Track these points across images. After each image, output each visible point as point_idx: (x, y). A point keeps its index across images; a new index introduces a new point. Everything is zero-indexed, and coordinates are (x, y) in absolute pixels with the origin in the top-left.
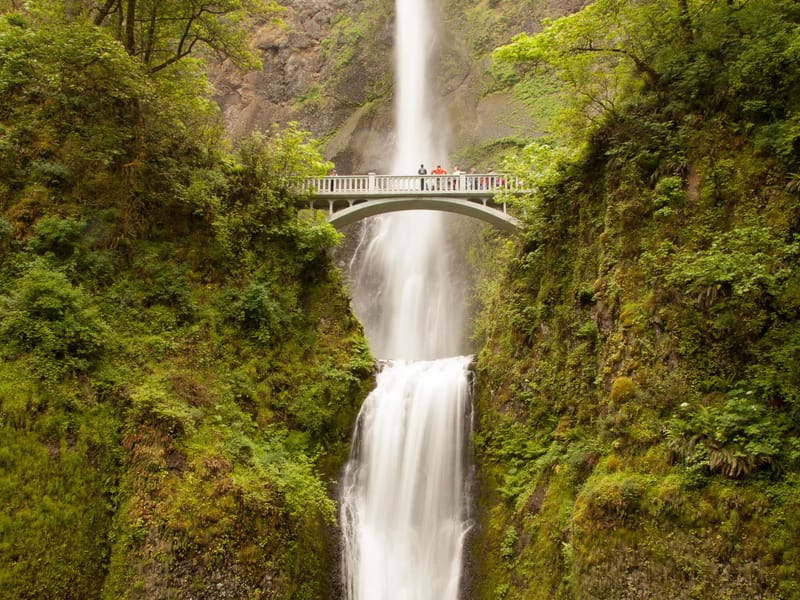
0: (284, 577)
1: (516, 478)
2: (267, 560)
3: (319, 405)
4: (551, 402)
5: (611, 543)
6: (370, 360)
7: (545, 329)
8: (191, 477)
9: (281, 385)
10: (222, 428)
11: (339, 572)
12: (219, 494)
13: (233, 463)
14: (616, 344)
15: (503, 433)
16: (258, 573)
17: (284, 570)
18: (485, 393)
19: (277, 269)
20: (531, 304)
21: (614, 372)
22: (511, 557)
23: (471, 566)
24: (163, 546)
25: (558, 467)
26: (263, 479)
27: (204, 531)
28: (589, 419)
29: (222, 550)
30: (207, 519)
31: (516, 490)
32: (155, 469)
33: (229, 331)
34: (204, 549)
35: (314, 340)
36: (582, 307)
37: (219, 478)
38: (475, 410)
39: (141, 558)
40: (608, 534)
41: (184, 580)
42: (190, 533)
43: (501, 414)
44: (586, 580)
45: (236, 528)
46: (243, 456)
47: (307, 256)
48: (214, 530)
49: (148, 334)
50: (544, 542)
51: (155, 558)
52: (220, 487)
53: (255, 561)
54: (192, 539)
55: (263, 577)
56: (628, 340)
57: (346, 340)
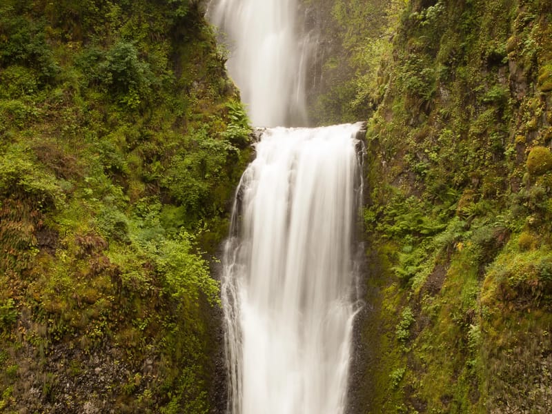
0: (165, 361)
1: (412, 256)
2: (147, 343)
3: (194, 177)
4: (450, 174)
5: (525, 325)
6: (249, 128)
7: (445, 94)
8: (64, 255)
9: (153, 155)
10: (93, 203)
11: (222, 355)
12: (95, 273)
13: (108, 239)
14: (532, 110)
15: (397, 208)
16: (137, 357)
17: (165, 354)
18: (376, 164)
19: (145, 26)
20: (428, 66)
21: (529, 141)
22: (407, 340)
23: (362, 350)
24: (37, 329)
25: (460, 245)
26: (140, 258)
27: (80, 313)
28: (494, 193)
29: (99, 332)
30: (83, 300)
31: (411, 269)
32: (25, 247)
33: (94, 95)
34: (81, 332)
35: (187, 106)
36: (489, 69)
37: (94, 257)
38: (365, 182)
39: (13, 341)
40: (521, 316)
41: (60, 365)
42: (66, 315)
43: (393, 187)
44: (496, 364)
45: (114, 310)
46: (118, 233)
47: (179, 10)
48: (91, 311)
49: (7, 98)
50: (445, 324)
51: (29, 342)
52: (96, 265)
53: (134, 344)
54: (68, 321)
55: (143, 361)
56: (546, 106)
57: (221, 106)
